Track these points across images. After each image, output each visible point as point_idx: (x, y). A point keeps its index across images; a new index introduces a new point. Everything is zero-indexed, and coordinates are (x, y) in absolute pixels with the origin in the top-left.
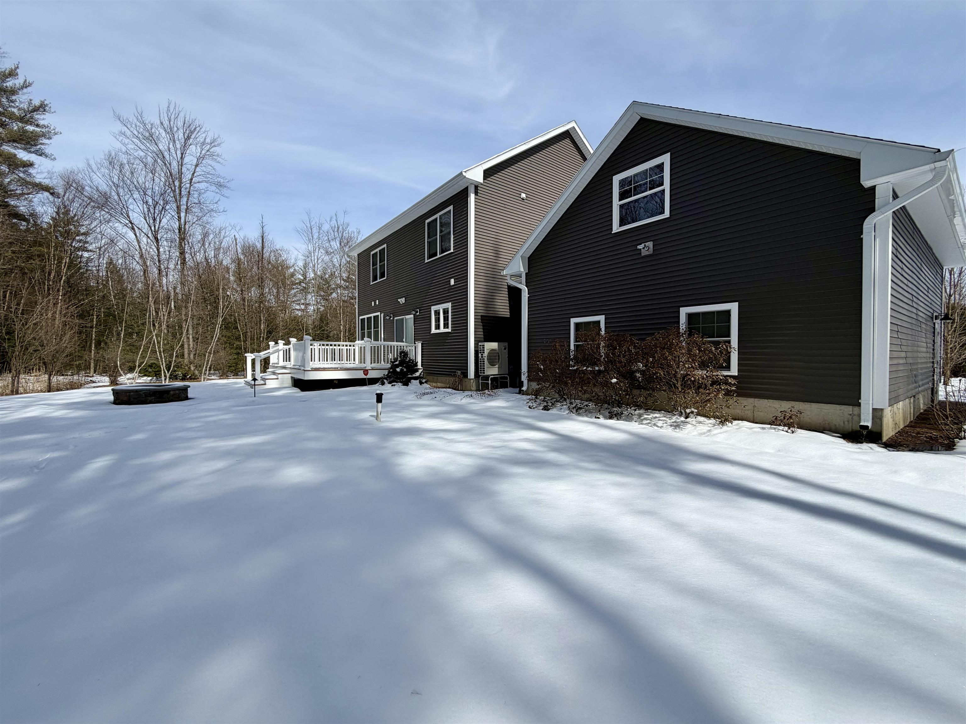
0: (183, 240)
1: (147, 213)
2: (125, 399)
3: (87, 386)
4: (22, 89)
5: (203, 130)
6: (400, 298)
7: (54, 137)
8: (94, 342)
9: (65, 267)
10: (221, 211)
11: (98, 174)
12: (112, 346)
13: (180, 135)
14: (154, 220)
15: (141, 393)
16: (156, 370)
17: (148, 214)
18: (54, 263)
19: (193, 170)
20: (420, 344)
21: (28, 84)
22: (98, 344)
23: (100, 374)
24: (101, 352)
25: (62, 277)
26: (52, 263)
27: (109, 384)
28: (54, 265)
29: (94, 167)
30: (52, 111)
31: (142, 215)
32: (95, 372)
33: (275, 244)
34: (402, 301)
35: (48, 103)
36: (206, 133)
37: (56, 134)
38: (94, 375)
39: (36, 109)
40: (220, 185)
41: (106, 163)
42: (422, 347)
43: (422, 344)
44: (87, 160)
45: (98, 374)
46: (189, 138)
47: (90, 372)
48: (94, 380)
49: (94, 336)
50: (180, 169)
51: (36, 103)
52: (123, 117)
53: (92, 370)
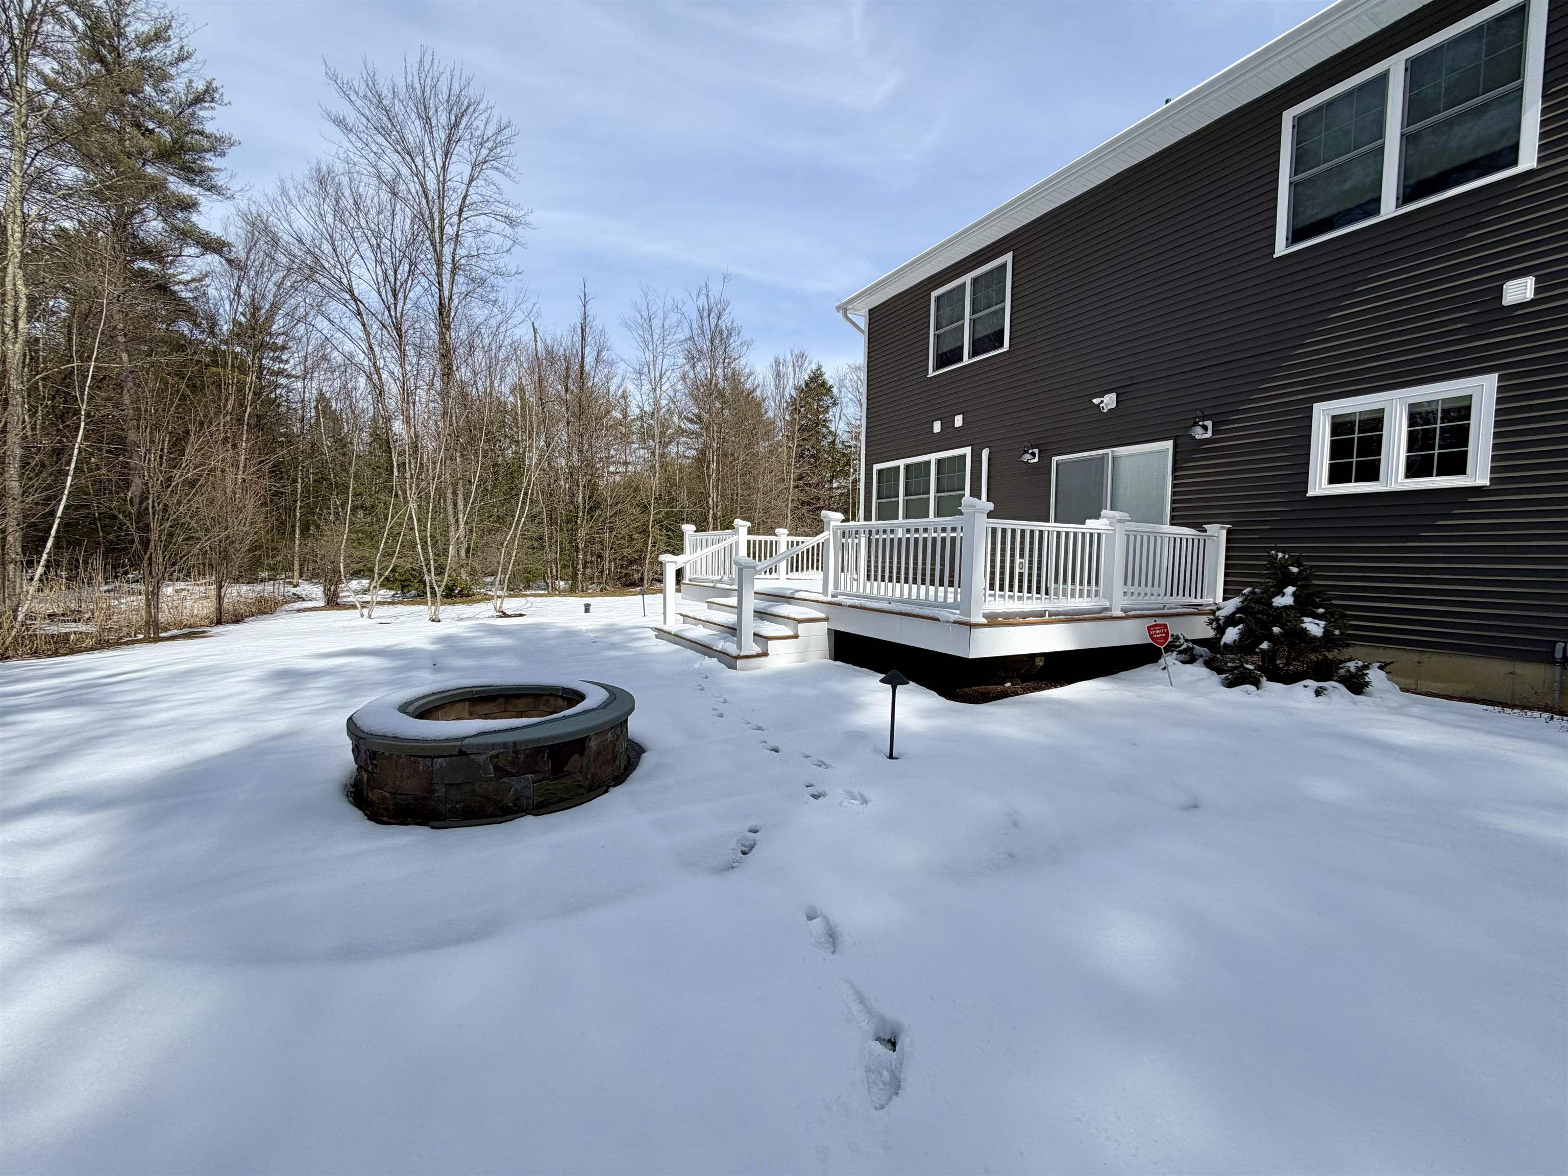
0: (448, 330)
1: (383, 283)
2: (410, 785)
3: (286, 607)
4: (177, 64)
5: (482, 106)
6: (1101, 394)
7: (229, 151)
8: (298, 524)
9: (250, 390)
10: (513, 272)
11: (300, 208)
12: (329, 533)
13: (442, 119)
14: (395, 296)
15: (482, 758)
16: (403, 578)
17: (385, 285)
18: (233, 383)
19: (464, 192)
20: (1224, 532)
21: (186, 54)
22: (305, 529)
23: (309, 580)
24: (310, 545)
25: (246, 409)
26: (230, 381)
27: (322, 604)
28: (232, 385)
29: (292, 193)
30: (226, 101)
31: (374, 287)
32: (301, 576)
33: (607, 337)
34: (1109, 401)
35: (218, 86)
36: (489, 111)
37: (232, 145)
38: (300, 581)
39: (198, 100)
40: (510, 221)
41: (313, 187)
42: (1228, 541)
43: (1229, 532)
44: (282, 181)
45: (307, 580)
46: (456, 125)
47: (293, 575)
48: (298, 593)
49: (298, 514)
50: (441, 189)
51: (200, 86)
52: (342, 78)
53: (296, 574)
